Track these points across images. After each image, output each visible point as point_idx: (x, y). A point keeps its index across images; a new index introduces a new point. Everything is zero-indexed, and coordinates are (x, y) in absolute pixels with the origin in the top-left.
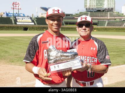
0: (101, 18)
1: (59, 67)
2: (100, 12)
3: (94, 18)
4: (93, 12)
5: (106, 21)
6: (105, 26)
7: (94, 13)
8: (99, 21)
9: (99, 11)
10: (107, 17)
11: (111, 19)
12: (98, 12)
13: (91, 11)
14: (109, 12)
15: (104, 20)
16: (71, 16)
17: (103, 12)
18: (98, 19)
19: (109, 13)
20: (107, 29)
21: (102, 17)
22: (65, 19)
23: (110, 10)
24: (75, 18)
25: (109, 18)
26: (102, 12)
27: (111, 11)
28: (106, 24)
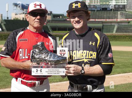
0: (107, 20)
1: (41, 72)
2: (105, 12)
3: (97, 20)
4: (95, 10)
5: (114, 26)
6: (113, 32)
7: (98, 13)
8: (104, 24)
9: (105, 9)
10: (117, 19)
11: (122, 22)
12: (103, 12)
13: (93, 9)
14: (120, 11)
15: (113, 24)
16: (61, 17)
17: (111, 12)
18: (102, 22)
19: (119, 13)
20: (117, 36)
21: (109, 19)
22: (52, 22)
23: (121, 8)
24: (68, 20)
25: (119, 20)
26: (109, 12)
27: (123, 10)
28: (115, 29)
